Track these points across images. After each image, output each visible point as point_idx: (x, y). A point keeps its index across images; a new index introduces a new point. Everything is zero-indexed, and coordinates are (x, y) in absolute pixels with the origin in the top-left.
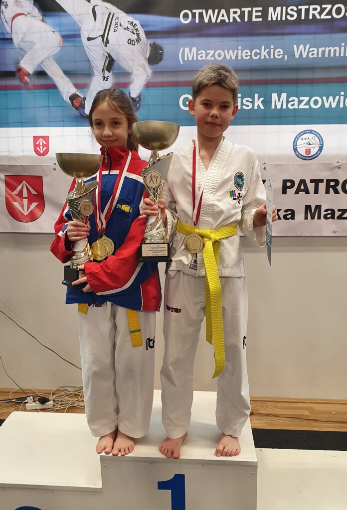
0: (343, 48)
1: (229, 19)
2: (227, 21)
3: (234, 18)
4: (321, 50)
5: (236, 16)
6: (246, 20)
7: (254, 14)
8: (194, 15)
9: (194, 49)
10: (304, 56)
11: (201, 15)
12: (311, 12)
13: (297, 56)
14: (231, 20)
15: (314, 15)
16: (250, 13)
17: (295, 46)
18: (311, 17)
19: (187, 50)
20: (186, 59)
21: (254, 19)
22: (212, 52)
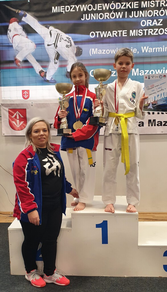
0: (164, 48)
1: (112, 36)
2: (111, 36)
3: (114, 35)
4: (154, 49)
5: (115, 34)
6: (120, 36)
7: (124, 33)
8: (96, 34)
9: (96, 49)
10: (146, 51)
11: (99, 34)
12: (149, 32)
13: (143, 51)
14: (113, 36)
15: (150, 33)
16: (122, 33)
17: (142, 47)
18: (149, 34)
19: (93, 49)
20: (93, 54)
21: (123, 35)
22: (104, 50)
